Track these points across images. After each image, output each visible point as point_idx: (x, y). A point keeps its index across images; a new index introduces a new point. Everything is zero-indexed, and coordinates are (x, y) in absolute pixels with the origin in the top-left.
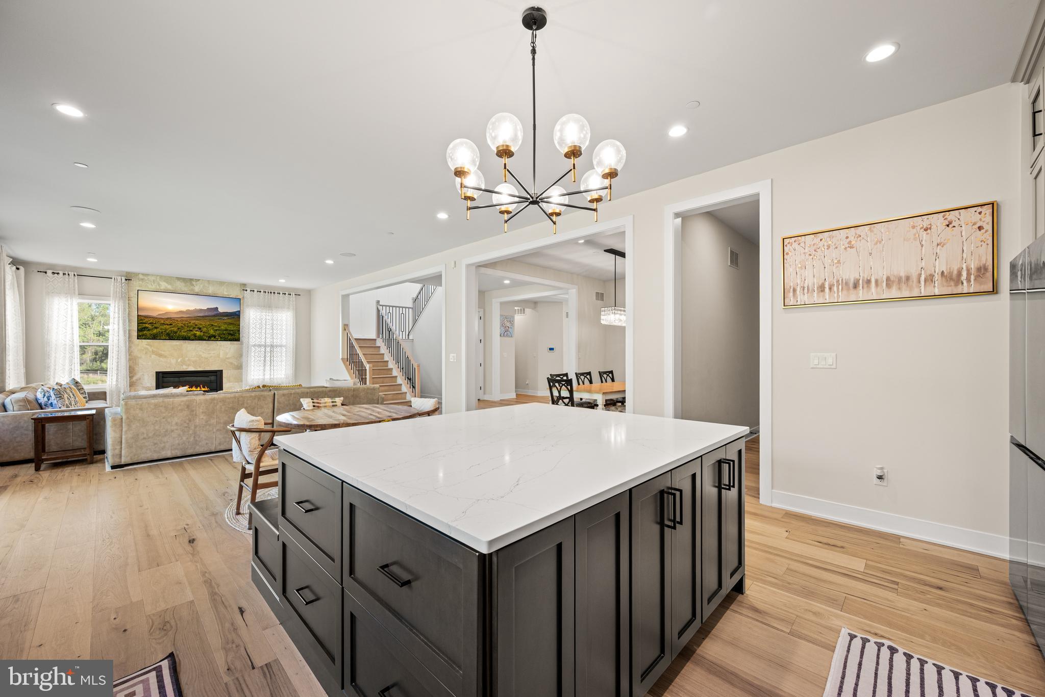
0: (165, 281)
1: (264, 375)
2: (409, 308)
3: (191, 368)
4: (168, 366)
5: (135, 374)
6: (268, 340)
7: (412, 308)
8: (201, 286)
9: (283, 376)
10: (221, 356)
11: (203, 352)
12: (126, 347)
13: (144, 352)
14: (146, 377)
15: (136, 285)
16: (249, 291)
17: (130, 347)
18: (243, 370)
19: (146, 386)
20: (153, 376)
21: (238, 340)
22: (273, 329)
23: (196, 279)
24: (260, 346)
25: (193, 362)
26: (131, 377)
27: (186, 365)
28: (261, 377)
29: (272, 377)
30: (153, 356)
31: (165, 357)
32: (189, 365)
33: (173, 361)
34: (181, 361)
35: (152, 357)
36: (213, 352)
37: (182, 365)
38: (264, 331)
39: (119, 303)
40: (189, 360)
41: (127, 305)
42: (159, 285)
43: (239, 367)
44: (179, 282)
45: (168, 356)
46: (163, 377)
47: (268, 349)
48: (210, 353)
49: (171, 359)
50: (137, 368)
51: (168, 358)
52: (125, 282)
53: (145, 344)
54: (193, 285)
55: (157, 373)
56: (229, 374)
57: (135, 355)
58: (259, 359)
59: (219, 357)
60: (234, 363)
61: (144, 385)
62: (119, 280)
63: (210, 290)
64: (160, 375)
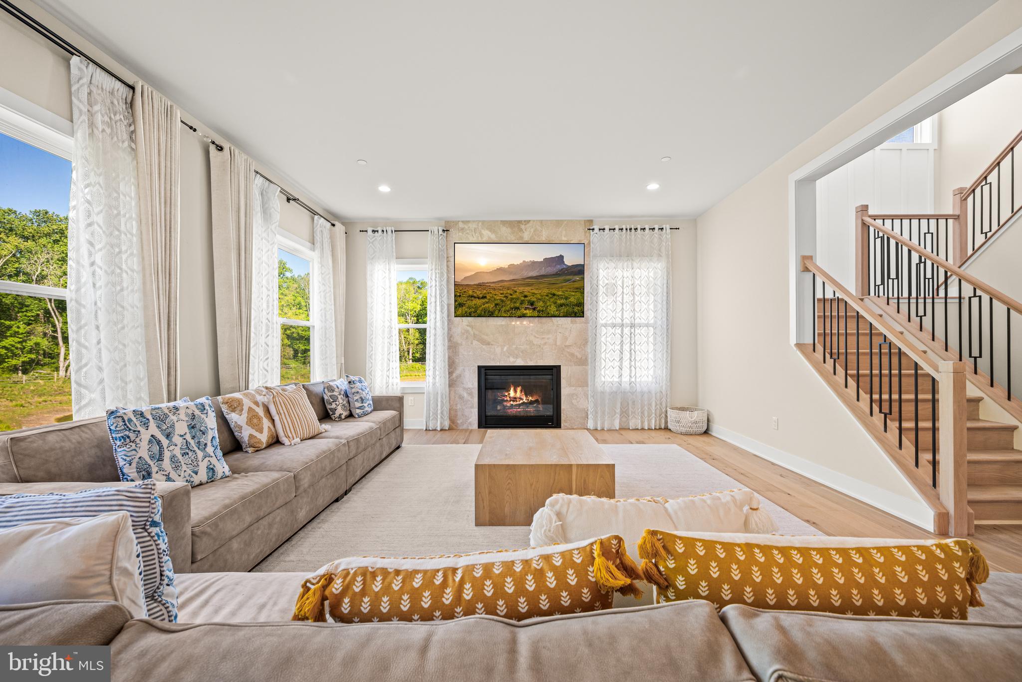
0: (487, 229)
1: (621, 376)
2: (947, 218)
3: (520, 362)
4: (492, 357)
5: (455, 369)
6: (626, 315)
7: (956, 218)
8: (532, 230)
9: (650, 379)
10: (558, 343)
11: (535, 337)
12: (444, 329)
13: (465, 336)
14: (467, 374)
15: (455, 235)
16: (596, 230)
17: (449, 329)
18: (590, 367)
19: (467, 387)
20: (475, 372)
21: (581, 314)
22: (633, 294)
23: (525, 221)
24: (614, 326)
25: (522, 352)
26: (450, 373)
27: (514, 357)
28: (616, 379)
29: (633, 380)
30: (475, 342)
31: (488, 344)
32: (517, 357)
33: (498, 351)
34: (507, 350)
35: (474, 344)
36: (547, 337)
37: (509, 357)
38: (620, 299)
39: (436, 265)
40: (516, 348)
41: (446, 267)
42: (481, 234)
43: (583, 362)
44: (504, 228)
45: (492, 343)
46: (486, 375)
47: (627, 330)
48: (543, 338)
49: (496, 347)
50: (457, 360)
51: (492, 345)
52: (442, 233)
53: (465, 324)
54: (521, 230)
55: (480, 368)
56: (570, 373)
57: (455, 340)
58: (613, 347)
59: (556, 344)
60: (576, 354)
61: (464, 386)
62: (436, 232)
63: (544, 236)
64: (483, 370)
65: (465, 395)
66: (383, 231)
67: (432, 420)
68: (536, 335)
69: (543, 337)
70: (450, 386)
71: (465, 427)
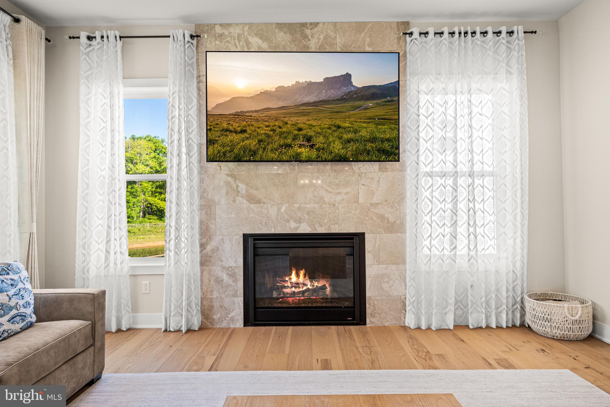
0: (256, 34)
3: (304, 229)
5: (210, 238)
6: (460, 158)
8: (322, 37)
10: (361, 200)
11: (327, 191)
12: (192, 180)
13: (224, 191)
14: (227, 246)
16: (416, 35)
18: (408, 235)
19: (227, 265)
20: (239, 243)
21: (395, 158)
22: (471, 127)
23: (310, 24)
25: (308, 213)
26: (203, 246)
27: (295, 221)
30: (239, 200)
31: (259, 202)
32: (299, 221)
33: (273, 211)
34: (285, 211)
35: (238, 202)
36: (345, 191)
37: (288, 221)
38: (451, 134)
40: (299, 209)
42: (247, 41)
43: (397, 227)
44: (281, 33)
45: (263, 200)
46: (255, 248)
47: (461, 181)
48: (339, 193)
49: (269, 206)
50: (213, 226)
51: (264, 203)
52: (190, 40)
53: (225, 172)
54: (305, 37)
55: (246, 237)
56: (378, 243)
57: (209, 197)
58: (442, 206)
59: (357, 202)
60: (386, 216)
61: (223, 263)
62: (181, 38)
63: (339, 44)
64: (251, 241)
65: (225, 277)
66: (102, 37)
67: (174, 316)
68: (328, 188)
69: (340, 191)
70: (202, 264)
71: (224, 325)
